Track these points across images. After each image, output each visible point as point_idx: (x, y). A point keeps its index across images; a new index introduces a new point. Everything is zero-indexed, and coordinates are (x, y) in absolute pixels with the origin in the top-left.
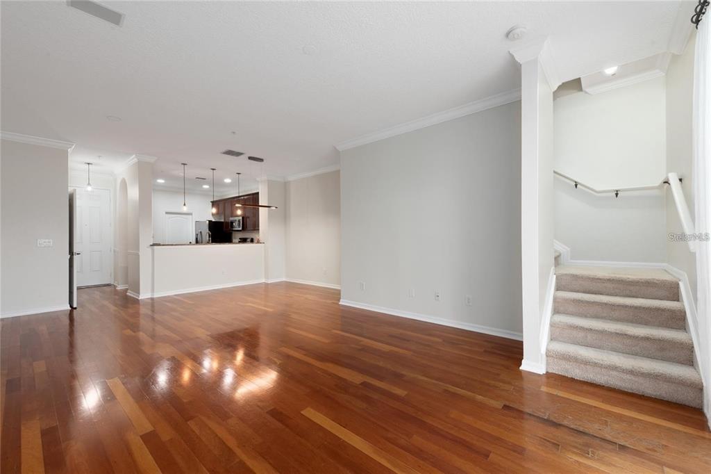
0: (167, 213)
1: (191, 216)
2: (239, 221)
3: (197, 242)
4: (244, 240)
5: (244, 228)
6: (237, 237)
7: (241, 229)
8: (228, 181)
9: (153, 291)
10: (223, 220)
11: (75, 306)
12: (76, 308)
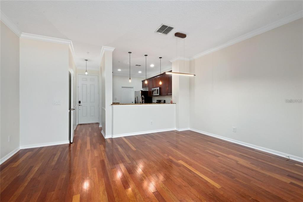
0: (122, 87)
1: (133, 89)
2: (157, 90)
3: (135, 103)
4: (159, 102)
5: (161, 94)
6: (155, 100)
7: (159, 94)
8: (152, 66)
9: (112, 134)
10: (148, 90)
11: (72, 142)
12: (72, 143)
